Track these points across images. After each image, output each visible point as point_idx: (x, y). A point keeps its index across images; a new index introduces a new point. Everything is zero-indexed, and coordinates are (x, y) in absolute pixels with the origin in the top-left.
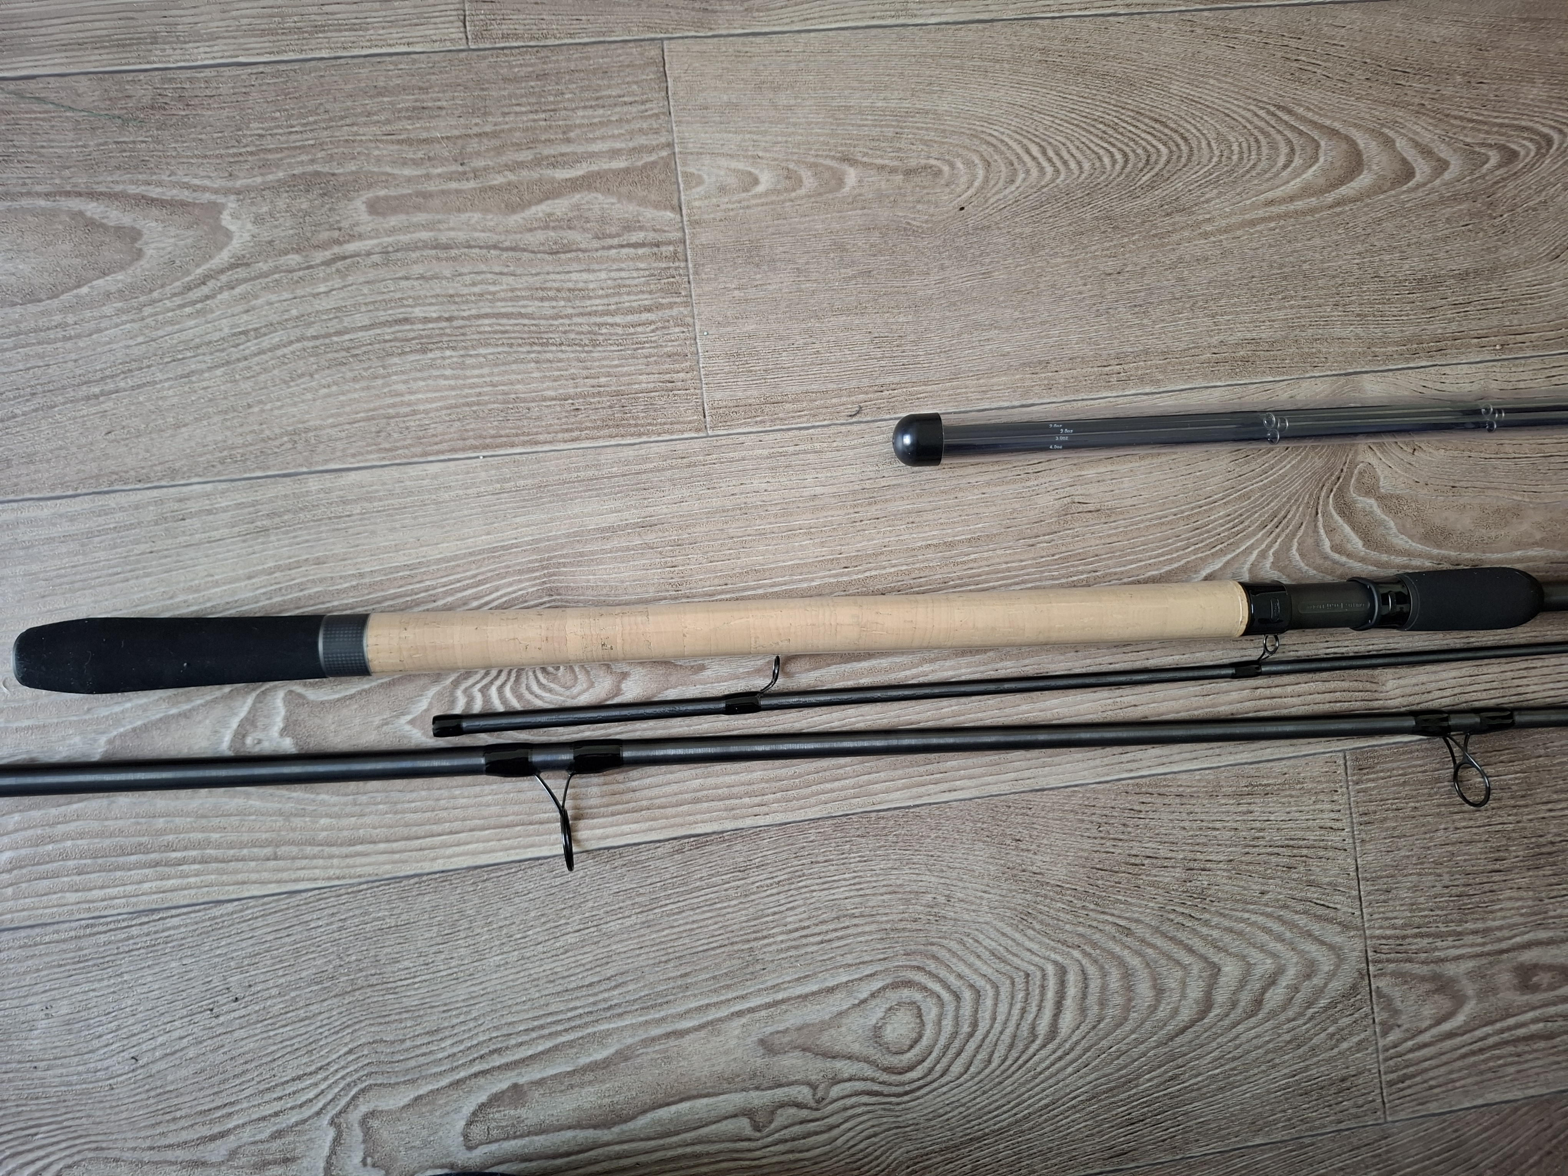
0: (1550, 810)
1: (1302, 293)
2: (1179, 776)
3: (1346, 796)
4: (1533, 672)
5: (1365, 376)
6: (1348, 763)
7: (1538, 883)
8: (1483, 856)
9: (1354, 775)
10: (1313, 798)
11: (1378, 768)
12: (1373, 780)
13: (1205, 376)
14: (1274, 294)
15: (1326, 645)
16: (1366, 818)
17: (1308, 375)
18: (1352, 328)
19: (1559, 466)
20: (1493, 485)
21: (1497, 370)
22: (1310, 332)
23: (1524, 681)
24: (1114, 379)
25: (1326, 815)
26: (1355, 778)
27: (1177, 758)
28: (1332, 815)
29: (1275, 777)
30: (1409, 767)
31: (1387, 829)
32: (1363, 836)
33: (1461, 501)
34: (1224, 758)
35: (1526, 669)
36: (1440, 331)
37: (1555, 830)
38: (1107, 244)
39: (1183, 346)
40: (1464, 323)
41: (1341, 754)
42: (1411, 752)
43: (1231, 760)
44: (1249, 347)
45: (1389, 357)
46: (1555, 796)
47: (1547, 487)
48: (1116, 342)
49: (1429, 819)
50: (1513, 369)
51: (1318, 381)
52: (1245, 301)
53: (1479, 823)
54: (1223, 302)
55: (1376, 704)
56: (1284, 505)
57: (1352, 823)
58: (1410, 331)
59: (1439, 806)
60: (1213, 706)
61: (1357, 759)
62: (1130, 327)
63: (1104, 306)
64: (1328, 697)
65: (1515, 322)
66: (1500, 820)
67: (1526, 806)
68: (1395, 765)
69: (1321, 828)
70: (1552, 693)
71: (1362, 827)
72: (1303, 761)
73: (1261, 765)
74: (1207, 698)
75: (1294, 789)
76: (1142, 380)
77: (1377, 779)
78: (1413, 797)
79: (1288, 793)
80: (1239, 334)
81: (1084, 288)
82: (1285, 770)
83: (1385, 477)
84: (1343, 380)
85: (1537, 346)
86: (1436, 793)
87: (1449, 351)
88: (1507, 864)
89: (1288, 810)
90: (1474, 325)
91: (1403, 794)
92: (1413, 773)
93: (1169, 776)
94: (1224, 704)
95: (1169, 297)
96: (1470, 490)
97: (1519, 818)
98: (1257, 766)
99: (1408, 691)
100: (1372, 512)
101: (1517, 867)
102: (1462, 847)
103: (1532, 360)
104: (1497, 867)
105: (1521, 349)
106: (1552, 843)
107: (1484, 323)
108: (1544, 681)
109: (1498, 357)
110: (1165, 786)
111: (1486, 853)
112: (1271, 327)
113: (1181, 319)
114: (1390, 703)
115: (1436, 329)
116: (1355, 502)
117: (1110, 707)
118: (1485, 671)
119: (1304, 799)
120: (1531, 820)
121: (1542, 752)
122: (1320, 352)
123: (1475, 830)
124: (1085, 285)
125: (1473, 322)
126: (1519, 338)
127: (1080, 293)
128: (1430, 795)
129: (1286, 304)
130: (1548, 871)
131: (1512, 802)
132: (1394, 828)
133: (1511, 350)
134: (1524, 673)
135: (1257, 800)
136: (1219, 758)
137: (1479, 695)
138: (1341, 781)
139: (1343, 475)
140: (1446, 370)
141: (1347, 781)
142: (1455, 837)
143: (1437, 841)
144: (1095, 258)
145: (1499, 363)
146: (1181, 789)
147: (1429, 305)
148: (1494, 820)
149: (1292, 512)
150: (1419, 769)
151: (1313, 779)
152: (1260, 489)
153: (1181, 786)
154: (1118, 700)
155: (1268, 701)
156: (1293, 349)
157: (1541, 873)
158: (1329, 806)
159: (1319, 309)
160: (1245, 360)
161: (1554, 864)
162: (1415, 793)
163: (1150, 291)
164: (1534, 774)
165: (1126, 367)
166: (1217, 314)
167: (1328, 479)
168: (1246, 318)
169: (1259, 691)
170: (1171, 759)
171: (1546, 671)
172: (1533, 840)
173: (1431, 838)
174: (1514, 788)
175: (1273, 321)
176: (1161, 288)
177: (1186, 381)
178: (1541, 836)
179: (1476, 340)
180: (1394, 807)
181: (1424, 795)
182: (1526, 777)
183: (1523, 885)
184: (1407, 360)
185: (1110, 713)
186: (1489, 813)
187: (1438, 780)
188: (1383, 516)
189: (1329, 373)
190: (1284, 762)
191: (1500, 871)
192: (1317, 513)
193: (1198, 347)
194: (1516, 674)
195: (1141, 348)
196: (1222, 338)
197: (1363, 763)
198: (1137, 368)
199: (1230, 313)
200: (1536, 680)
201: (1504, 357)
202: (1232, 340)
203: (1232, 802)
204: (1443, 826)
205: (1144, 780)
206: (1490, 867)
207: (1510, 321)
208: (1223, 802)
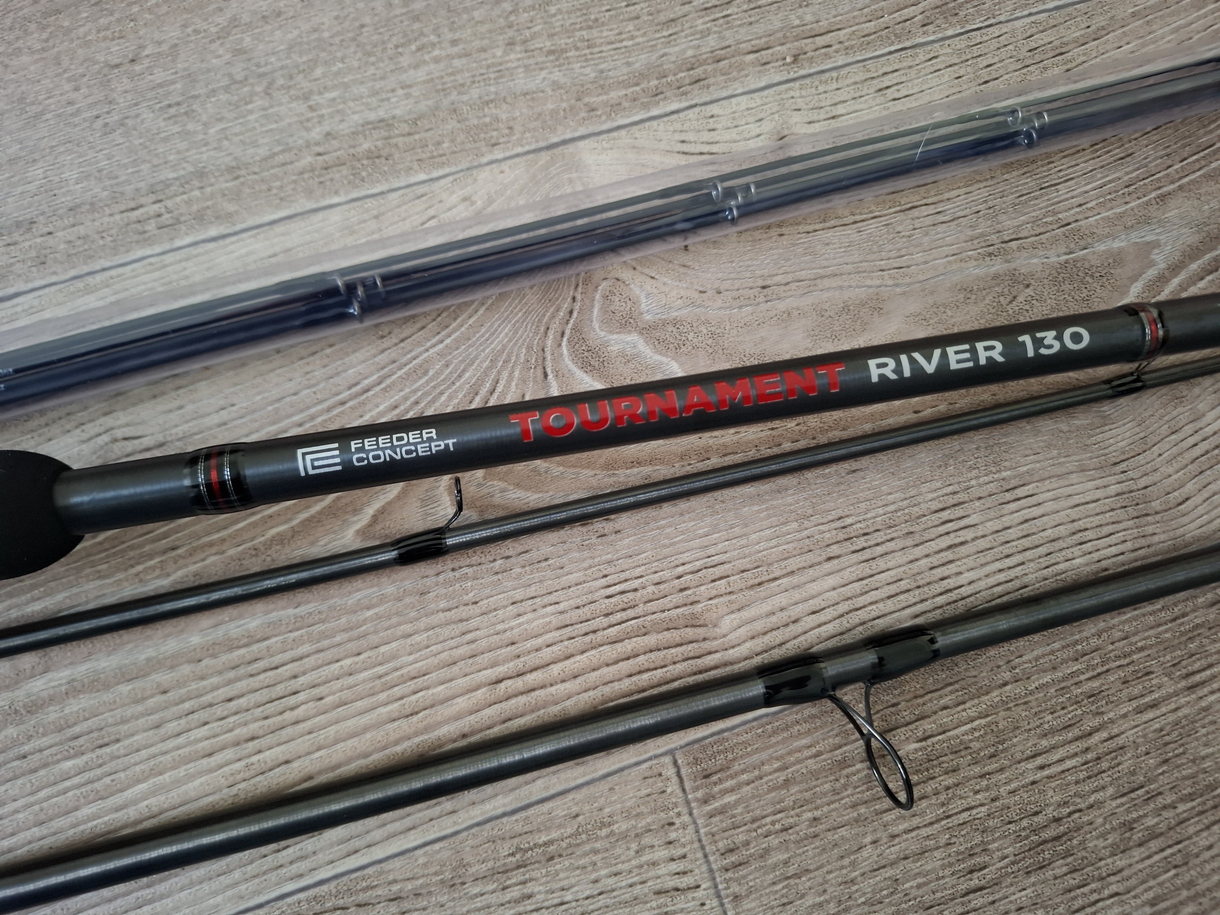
0: (1042, 767)
1: (450, 36)
2: (386, 866)
3: (691, 829)
4: (963, 550)
5: (581, 144)
6: (683, 771)
7: (1048, 892)
8: (947, 872)
9: (696, 789)
10: (634, 846)
11: (736, 767)
12: (732, 790)
13: (309, 193)
14: (402, 45)
15: (604, 581)
16: (733, 858)
17: (485, 160)
18: (544, 74)
19: (929, 221)
20: (829, 271)
21: (797, 94)
22: (475, 93)
23: (952, 569)
24: (151, 226)
25: (662, 870)
26: (699, 794)
27: (377, 835)
28: (674, 867)
29: (560, 826)
30: (790, 753)
31: (775, 867)
32: (735, 888)
33: (781, 306)
34: (462, 815)
35: (950, 547)
36: (690, 53)
37: (1057, 798)
38: (103, 21)
39: (263, 152)
40: (727, 33)
41: (667, 759)
42: (787, 728)
43: (477, 813)
44: (376, 134)
45: (616, 107)
46: (1044, 743)
47: (919, 257)
48: (145, 167)
49: (843, 832)
50: (821, 89)
51: (505, 166)
52: (356, 64)
53: (928, 818)
54: (319, 72)
55: (709, 661)
56: (486, 373)
57: (711, 871)
58: (641, 61)
59: (854, 806)
60: (427, 729)
61: (696, 761)
62: (166, 140)
63: (115, 117)
64: (625, 667)
65: (809, 18)
66: (965, 804)
67: (1001, 770)
68: (764, 755)
69: (658, 893)
70: (1001, 577)
71: (730, 874)
72: (603, 786)
73: (531, 811)
74: (415, 719)
75: (597, 839)
76: (200, 218)
77: (739, 786)
78: (807, 802)
79: (587, 847)
80: (356, 117)
81: (74, 95)
82: (575, 809)
83: (648, 295)
84: (545, 157)
85: (852, 47)
86: (845, 787)
87: (711, 81)
88: (989, 873)
89: (593, 876)
90: (743, 33)
91: (788, 802)
92: (799, 761)
93: (369, 871)
94: (447, 721)
95: (225, 82)
96: (793, 286)
97: (993, 794)
98: (523, 814)
99: (759, 626)
100: (637, 355)
101: (1007, 874)
102: (909, 864)
103: (847, 69)
104: (975, 883)
105: (827, 56)
106: (1057, 820)
107: (759, 29)
108: (983, 560)
109: (792, 75)
110: (365, 889)
111: (951, 865)
112: (408, 96)
113: (251, 112)
114: (733, 654)
115: (684, 51)
116: (606, 344)
117: (242, 776)
118: (883, 567)
119: (618, 851)
120: (1013, 792)
121: (1007, 676)
122: (497, 120)
123: (924, 832)
124: (77, 89)
125: (742, 30)
126: (820, 41)
127: (70, 103)
128: (835, 792)
129: (427, 57)
130: (1059, 868)
131: (977, 769)
132: (786, 863)
133: (811, 60)
134: (948, 555)
135: (535, 874)
136: (454, 817)
137: (881, 608)
138: (676, 805)
139: (577, 307)
140: (714, 109)
141: (688, 803)
142: (892, 852)
143: (865, 866)
144: (87, 44)
145: (797, 84)
146: (395, 888)
147: (662, 18)
148: (954, 807)
149: (502, 383)
150: (807, 753)
151: (628, 815)
152: (441, 354)
153: (395, 881)
154: (255, 759)
155: (522, 700)
156: (452, 124)
157: (1049, 874)
158: (662, 853)
159: (483, 55)
160: (373, 156)
161: (1068, 854)
162: (807, 795)
163: (190, 77)
164: (1002, 714)
165: (169, 203)
166: (311, 92)
167: (553, 317)
168: (363, 90)
169: (503, 685)
170: (369, 839)
171: (982, 544)
172: (1025, 823)
173: (853, 864)
174: (975, 745)
175: (410, 86)
176: (209, 70)
177: (278, 207)
178: (1036, 813)
179: (752, 56)
180: (778, 826)
181: (825, 794)
182: (988, 725)
183: (1025, 902)
184: (646, 106)
185: (243, 785)
186: (943, 797)
187: (843, 764)
188: (658, 357)
189: (519, 150)
190: (570, 796)
191: (981, 889)
192: (546, 375)
193: (289, 150)
194: (935, 560)
195: (191, 169)
196: (327, 128)
197: (711, 765)
198: (189, 202)
199: (335, 87)
200: (970, 562)
201: (802, 72)
202: (344, 128)
203: (491, 887)
204: (868, 839)
205: (325, 888)
206: (963, 887)
207: (799, 17)
208: (476, 890)
